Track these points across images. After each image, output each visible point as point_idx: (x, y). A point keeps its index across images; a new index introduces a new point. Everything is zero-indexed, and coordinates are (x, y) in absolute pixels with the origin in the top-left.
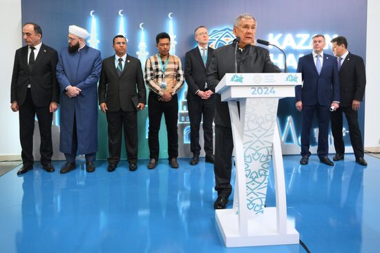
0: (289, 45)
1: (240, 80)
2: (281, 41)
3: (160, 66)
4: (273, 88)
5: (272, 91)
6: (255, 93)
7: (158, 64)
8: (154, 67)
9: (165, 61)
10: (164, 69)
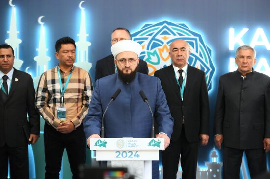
0: (260, 44)
1: (104, 145)
2: (248, 37)
3: (58, 86)
4: (137, 152)
5: (136, 155)
6: (120, 157)
7: (55, 83)
8: (50, 87)
9: (65, 78)
10: (63, 89)
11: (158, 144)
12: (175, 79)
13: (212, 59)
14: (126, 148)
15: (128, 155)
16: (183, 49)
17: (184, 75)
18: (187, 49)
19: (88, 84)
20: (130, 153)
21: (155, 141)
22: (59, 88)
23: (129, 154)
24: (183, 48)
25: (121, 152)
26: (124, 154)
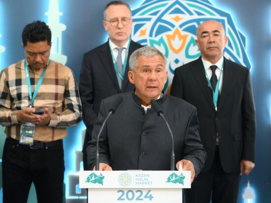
1: (100, 180)
3: (25, 89)
4: (150, 191)
5: (148, 195)
6: (124, 199)
7: (21, 84)
8: (13, 91)
9: (36, 77)
10: (33, 94)
11: (181, 180)
12: (206, 79)
13: (247, 51)
14: (132, 185)
15: (136, 197)
16: (216, 33)
17: (219, 74)
18: (222, 33)
19: (72, 87)
20: (139, 193)
21: (176, 176)
22: (27, 92)
23: (137, 195)
24: (216, 31)
25: (125, 192)
26: (130, 195)
